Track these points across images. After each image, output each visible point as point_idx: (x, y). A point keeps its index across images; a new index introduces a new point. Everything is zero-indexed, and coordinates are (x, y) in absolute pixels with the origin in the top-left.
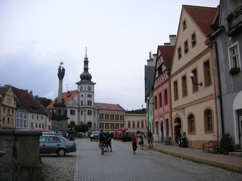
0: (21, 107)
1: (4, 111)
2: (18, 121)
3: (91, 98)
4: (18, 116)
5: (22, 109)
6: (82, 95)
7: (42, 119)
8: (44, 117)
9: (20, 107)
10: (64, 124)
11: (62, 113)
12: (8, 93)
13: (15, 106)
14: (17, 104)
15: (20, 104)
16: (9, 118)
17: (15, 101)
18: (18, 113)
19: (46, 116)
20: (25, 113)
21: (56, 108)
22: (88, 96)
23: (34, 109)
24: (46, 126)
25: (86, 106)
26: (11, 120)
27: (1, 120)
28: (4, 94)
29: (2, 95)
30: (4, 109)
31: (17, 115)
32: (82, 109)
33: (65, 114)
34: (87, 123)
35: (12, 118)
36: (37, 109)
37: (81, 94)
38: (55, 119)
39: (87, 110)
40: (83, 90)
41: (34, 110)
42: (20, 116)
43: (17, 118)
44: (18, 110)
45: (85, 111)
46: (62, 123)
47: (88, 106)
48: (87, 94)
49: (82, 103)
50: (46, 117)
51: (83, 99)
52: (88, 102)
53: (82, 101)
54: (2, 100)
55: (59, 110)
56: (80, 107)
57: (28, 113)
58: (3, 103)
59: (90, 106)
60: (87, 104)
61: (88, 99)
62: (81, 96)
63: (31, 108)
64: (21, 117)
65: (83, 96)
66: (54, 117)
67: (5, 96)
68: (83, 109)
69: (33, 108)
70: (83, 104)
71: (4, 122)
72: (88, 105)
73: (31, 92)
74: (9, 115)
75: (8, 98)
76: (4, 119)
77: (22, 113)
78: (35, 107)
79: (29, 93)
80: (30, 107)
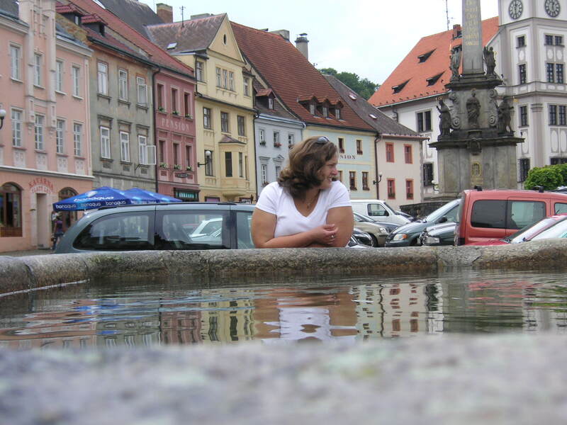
0: (271, 106)
1: (209, 126)
2: (264, 166)
3: (559, 52)
4: (263, 144)
5: (277, 114)
6: (521, 41)
7: (360, 152)
8: (368, 142)
9: (266, 105)
10: (501, 167)
11: (488, 116)
12: (216, 44)
13: (248, 103)
14: (255, 92)
15: (267, 92)
16: (228, 155)
17: (246, 80)
18: (262, 131)
19: (374, 139)
20: (292, 131)
21: (458, 93)
22: (549, 39)
23: (325, 110)
24: (377, 183)
25: (544, 87)
26: (241, 162)
27: (199, 165)
28: (204, 51)
29: (196, 56)
30: (209, 116)
31: (258, 141)
32: (523, 102)
33: (500, 119)
34: (548, 162)
35: (241, 153)
36: (337, 112)
37: (514, 35)
38: (457, 147)
39: (546, 103)
40: (525, 15)
41: (325, 114)
42: (270, 142)
43: (261, 152)
44: (262, 116)
45: (537, 108)
46: (488, 164)
47: (552, 88)
48: (542, 32)
49: (523, 74)
50: (375, 143)
51: (526, 55)
52: (550, 66)
53: (522, 67)
54: (198, 78)
55: (473, 105)
56: (516, 91)
57: (301, 130)
58: (201, 89)
59: (560, 88)
60: (543, 77)
61: (547, 54)
62: (514, 43)
63: (312, 107)
64: (277, 146)
65: (528, 41)
66: (451, 134)
67: (206, 59)
68: (529, 103)
69: (319, 108)
70: (529, 78)
71: (209, 173)
72: (550, 80)
73: (302, 40)
74: (227, 140)
75: (218, 69)
76: (209, 160)
77: (277, 129)
78: (327, 101)
79: (295, 44)
80: (305, 104)
